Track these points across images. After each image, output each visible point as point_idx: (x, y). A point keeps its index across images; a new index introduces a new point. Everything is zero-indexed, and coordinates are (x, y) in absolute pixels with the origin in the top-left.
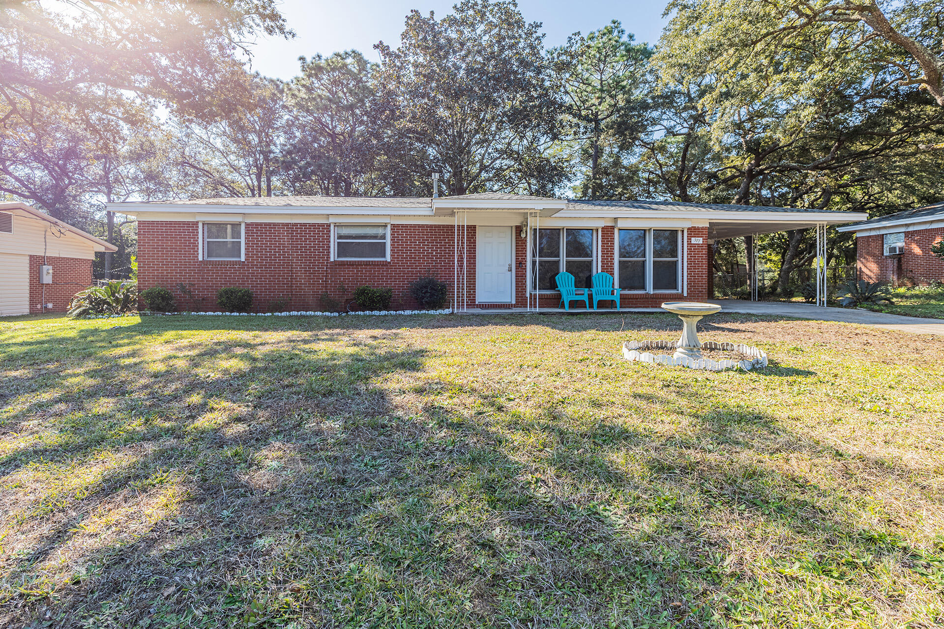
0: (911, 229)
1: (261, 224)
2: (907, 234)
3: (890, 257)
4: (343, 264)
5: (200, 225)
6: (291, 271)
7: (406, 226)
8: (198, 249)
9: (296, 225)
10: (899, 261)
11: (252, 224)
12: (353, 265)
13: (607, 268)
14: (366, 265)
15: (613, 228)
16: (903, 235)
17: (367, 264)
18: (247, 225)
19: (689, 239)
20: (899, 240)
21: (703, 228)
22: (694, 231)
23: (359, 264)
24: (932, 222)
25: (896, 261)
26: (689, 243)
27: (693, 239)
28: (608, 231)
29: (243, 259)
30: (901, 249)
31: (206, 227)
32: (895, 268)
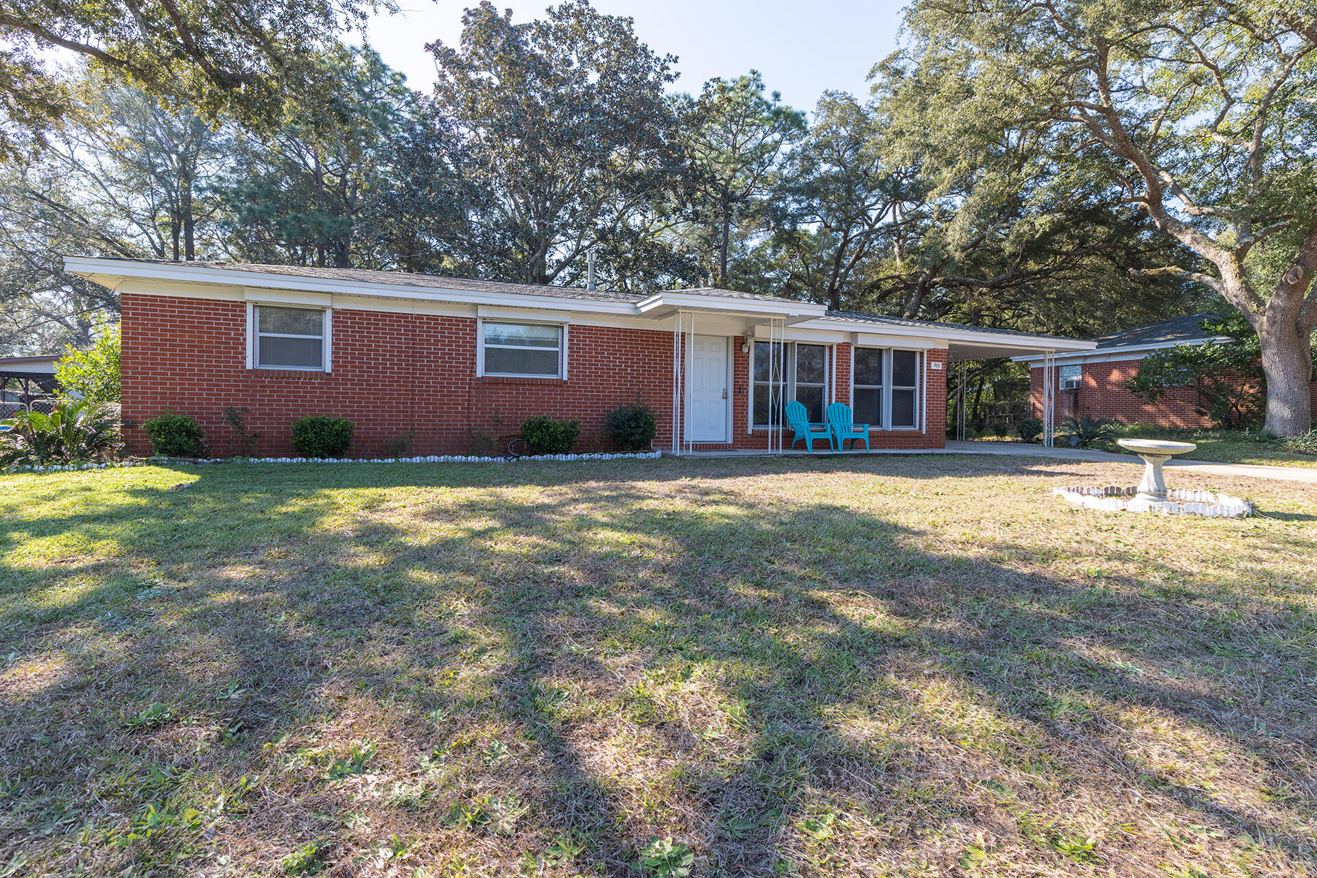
0: (1089, 361)
1: (360, 313)
2: (1084, 367)
3: (1066, 392)
4: (495, 382)
5: (249, 309)
6: (413, 390)
7: (590, 328)
8: (244, 349)
9: (420, 317)
10: (1076, 396)
11: (345, 311)
12: (511, 384)
13: (842, 398)
14: (532, 385)
15: (848, 345)
16: (1079, 368)
17: (533, 383)
18: (336, 313)
19: (929, 364)
20: (1075, 374)
21: (942, 351)
22: (934, 354)
23: (522, 383)
24: (1110, 355)
25: (1072, 397)
26: (929, 369)
27: (933, 363)
28: (844, 348)
29: (328, 367)
30: (1078, 382)
31: (257, 311)
32: (1072, 404)
